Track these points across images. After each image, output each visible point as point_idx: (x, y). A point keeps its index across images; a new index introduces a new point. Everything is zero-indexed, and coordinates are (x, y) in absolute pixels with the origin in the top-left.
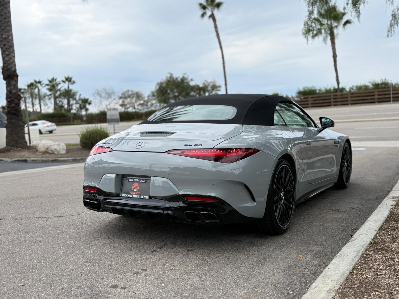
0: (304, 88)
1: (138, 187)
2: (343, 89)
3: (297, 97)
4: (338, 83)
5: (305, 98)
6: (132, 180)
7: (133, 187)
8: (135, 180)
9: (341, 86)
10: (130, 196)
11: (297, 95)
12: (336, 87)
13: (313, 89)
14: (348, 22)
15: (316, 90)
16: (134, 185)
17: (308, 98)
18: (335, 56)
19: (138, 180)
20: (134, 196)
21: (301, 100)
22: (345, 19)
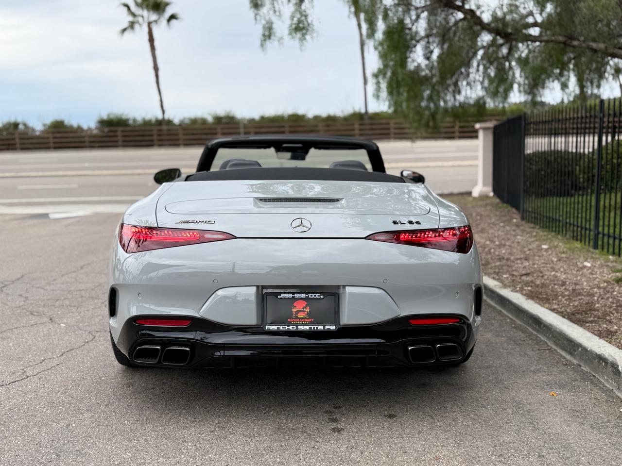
0: (108, 115)
1: (308, 309)
2: (169, 122)
3: (97, 128)
4: (163, 112)
5: (110, 131)
6: (290, 296)
7: (294, 310)
8: (296, 296)
9: (167, 116)
10: (290, 328)
11: (98, 125)
12: (160, 117)
13: (124, 117)
14: (173, 17)
15: (127, 120)
16: (295, 305)
17: (116, 131)
18: (156, 69)
19: (304, 296)
20: (301, 328)
21: (103, 134)
22: (169, 11)
